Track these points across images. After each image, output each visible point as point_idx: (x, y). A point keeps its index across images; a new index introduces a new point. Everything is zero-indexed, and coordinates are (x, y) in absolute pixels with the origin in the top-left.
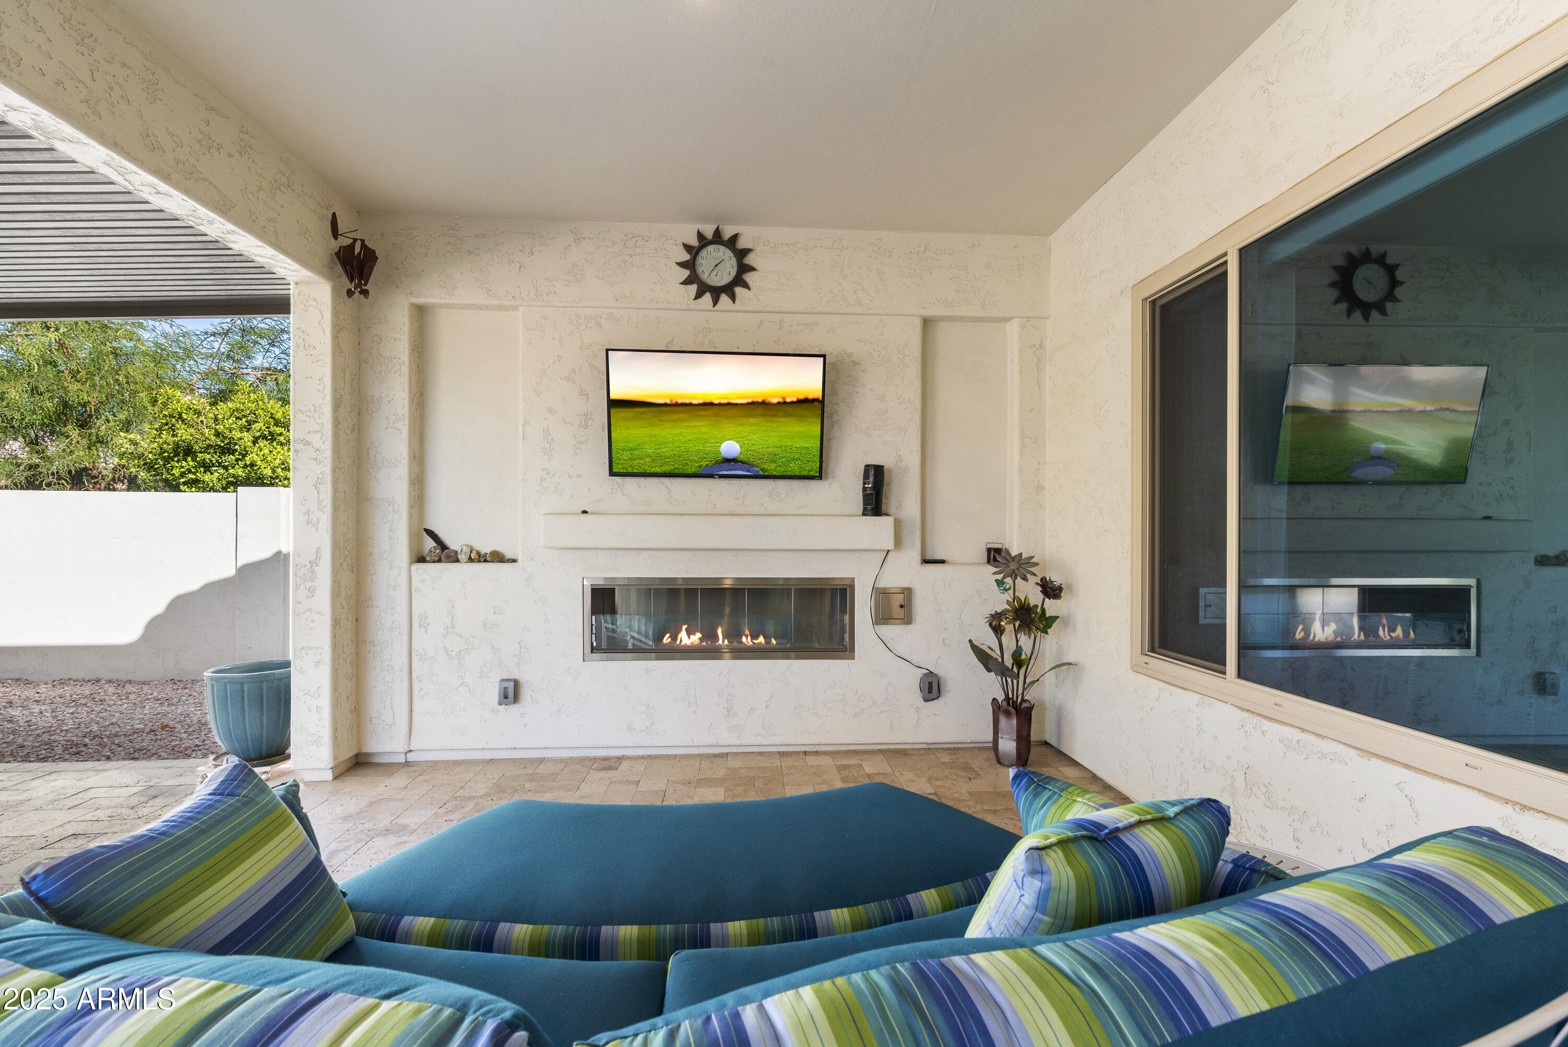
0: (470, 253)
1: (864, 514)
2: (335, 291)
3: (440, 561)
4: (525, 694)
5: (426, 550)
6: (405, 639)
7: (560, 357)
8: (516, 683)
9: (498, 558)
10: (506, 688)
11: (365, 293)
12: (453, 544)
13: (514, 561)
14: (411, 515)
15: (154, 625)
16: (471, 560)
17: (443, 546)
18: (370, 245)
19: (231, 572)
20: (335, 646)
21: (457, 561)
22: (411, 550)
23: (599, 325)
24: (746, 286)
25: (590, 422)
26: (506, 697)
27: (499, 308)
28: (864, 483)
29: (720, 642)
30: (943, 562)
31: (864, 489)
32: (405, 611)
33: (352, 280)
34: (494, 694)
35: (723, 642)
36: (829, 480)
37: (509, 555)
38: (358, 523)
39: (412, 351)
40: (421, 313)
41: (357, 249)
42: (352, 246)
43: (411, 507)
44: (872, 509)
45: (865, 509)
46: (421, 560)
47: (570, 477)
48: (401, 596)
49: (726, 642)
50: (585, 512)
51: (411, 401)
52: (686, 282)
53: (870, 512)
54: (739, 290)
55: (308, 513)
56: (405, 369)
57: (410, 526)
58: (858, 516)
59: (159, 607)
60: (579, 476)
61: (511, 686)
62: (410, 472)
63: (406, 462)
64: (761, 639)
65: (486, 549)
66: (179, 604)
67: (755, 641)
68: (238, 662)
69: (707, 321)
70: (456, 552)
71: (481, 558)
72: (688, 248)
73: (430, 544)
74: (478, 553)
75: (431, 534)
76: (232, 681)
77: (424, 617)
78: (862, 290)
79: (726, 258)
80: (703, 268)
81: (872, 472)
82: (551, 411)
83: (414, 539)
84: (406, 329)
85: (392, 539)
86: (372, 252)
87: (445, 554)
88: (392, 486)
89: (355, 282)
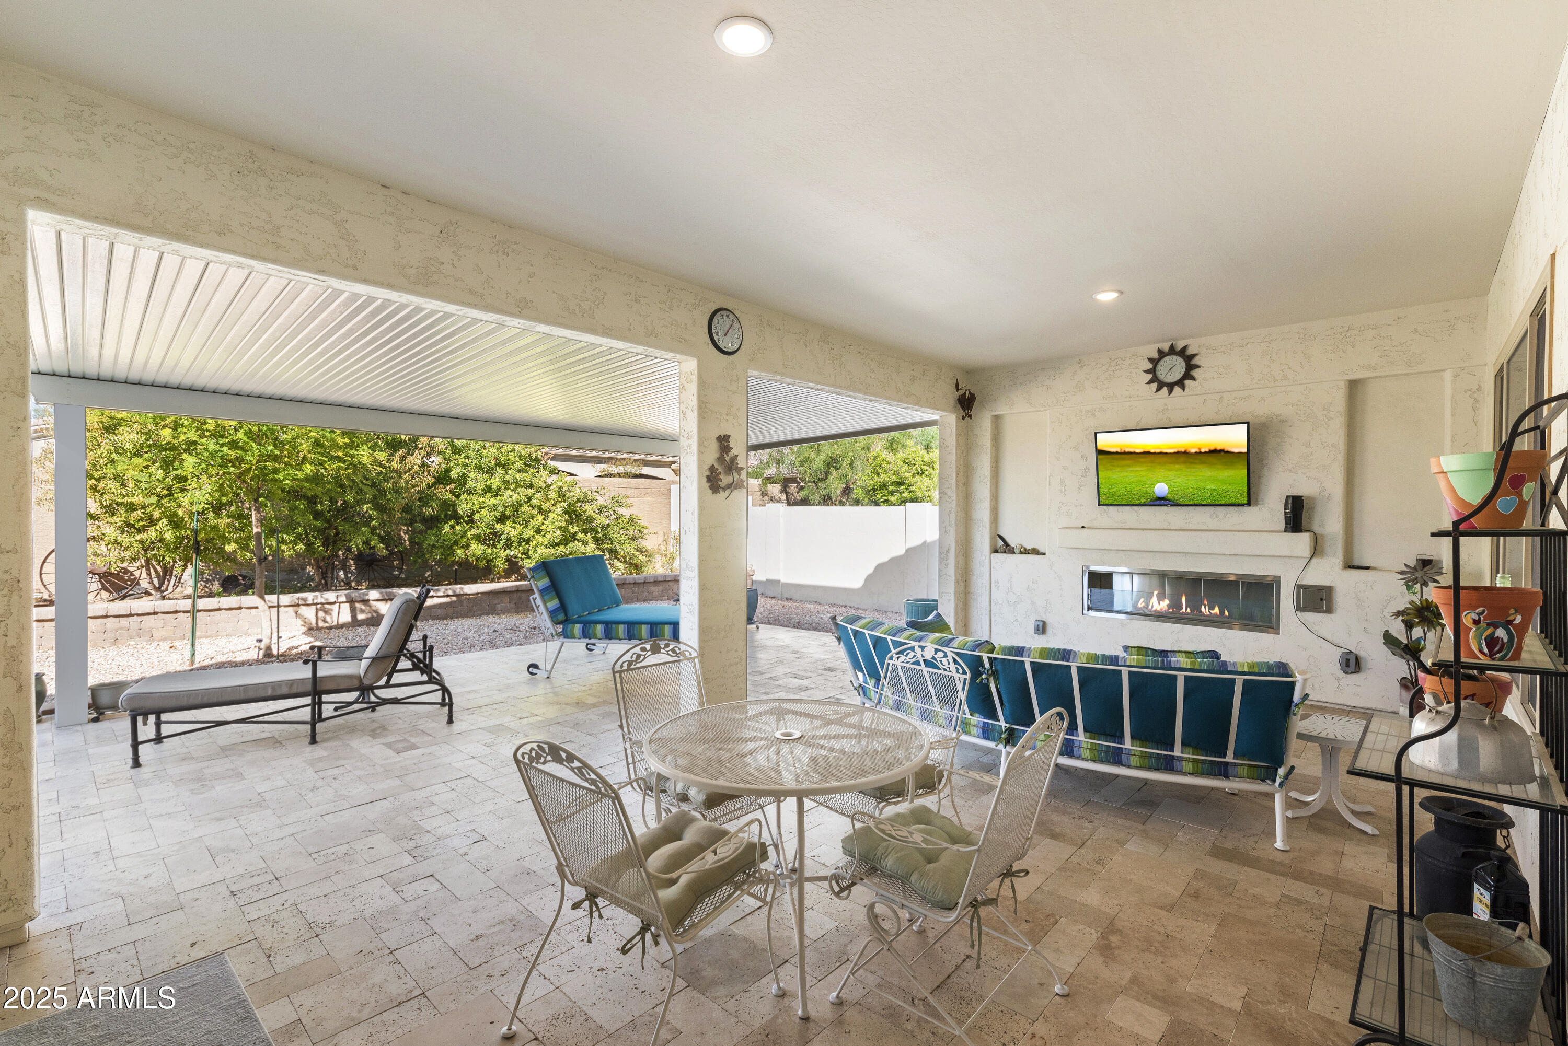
0: (1021, 384)
1: (1285, 531)
2: (957, 417)
3: (1005, 552)
4: (1049, 630)
5: (999, 547)
6: (988, 592)
7: (1070, 436)
8: (1044, 623)
9: (1035, 552)
10: (1038, 625)
11: (971, 416)
12: (1012, 543)
13: (1044, 554)
14: (991, 528)
15: (869, 579)
16: (1021, 552)
17: (1007, 544)
18: (973, 391)
19: (902, 552)
20: (956, 593)
21: (1014, 553)
22: (991, 546)
23: (1094, 415)
24: (1194, 379)
25: (1088, 474)
26: (1038, 630)
27: (1037, 411)
28: (1285, 509)
29: (1184, 610)
30: (1368, 568)
31: (1286, 513)
32: (988, 578)
33: (964, 411)
34: (1032, 629)
35: (1186, 610)
36: (1259, 506)
37: (1042, 551)
38: (967, 531)
39: (992, 440)
40: (997, 419)
41: (968, 394)
42: (965, 393)
43: (991, 523)
44: (1292, 527)
45: (1286, 527)
46: (996, 551)
47: (1076, 506)
48: (986, 570)
49: (1189, 610)
50: (1083, 527)
51: (992, 467)
52: (1150, 382)
53: (1290, 530)
54: (1187, 382)
55: (945, 527)
56: (989, 450)
57: (991, 533)
58: (1281, 532)
59: (871, 570)
60: (1081, 506)
61: (1041, 624)
62: (991, 505)
63: (989, 500)
64: (1217, 610)
65: (1029, 547)
66: (880, 568)
67: (1212, 612)
68: (915, 598)
69: (1165, 404)
70: (1013, 548)
71: (1026, 552)
72: (1151, 360)
73: (1001, 543)
74: (1025, 549)
75: (1001, 537)
76: (915, 605)
77: (997, 582)
78: (1289, 368)
79: (1177, 363)
80: (1161, 372)
81: (1290, 501)
82: (1065, 468)
83: (993, 540)
84: (989, 429)
85: (982, 540)
86: (974, 395)
87: (1008, 549)
88: (982, 513)
89: (966, 412)
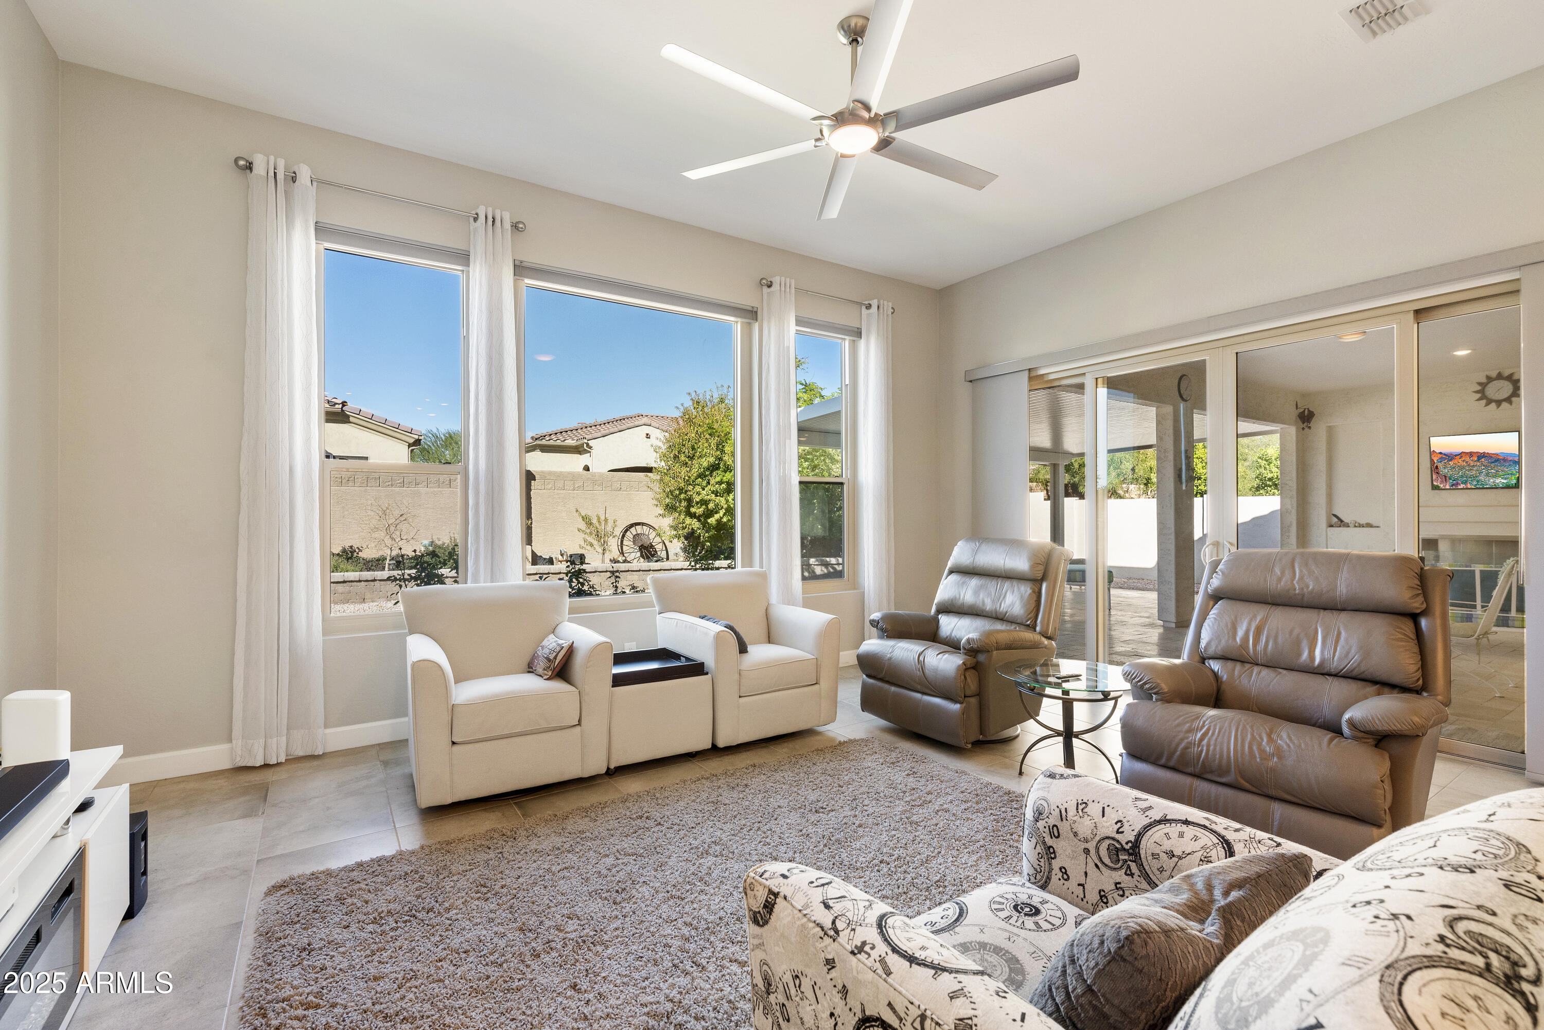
2: (1297, 428)
3: (1340, 526)
5: (1334, 522)
9: (1369, 525)
11: (1310, 428)
12: (1347, 520)
13: (1378, 527)
14: (1327, 509)
16: (1355, 526)
17: (1342, 521)
18: (1311, 409)
21: (1349, 527)
22: (1327, 522)
27: (1371, 422)
33: (1303, 423)
37: (1375, 524)
39: (1327, 445)
40: (1330, 430)
41: (1306, 412)
42: (1304, 411)
43: (1327, 506)
46: (1331, 526)
48: (1323, 538)
51: (1327, 465)
55: (1285, 506)
56: (1324, 453)
57: (1327, 513)
62: (1326, 492)
63: (1324, 489)
65: (1363, 522)
70: (1348, 523)
71: (1361, 526)
73: (1335, 520)
74: (1359, 524)
75: (1336, 516)
83: (1328, 519)
84: (1325, 437)
85: (1319, 517)
86: (1313, 412)
87: (1341, 523)
88: (1319, 498)
89: (1306, 424)
